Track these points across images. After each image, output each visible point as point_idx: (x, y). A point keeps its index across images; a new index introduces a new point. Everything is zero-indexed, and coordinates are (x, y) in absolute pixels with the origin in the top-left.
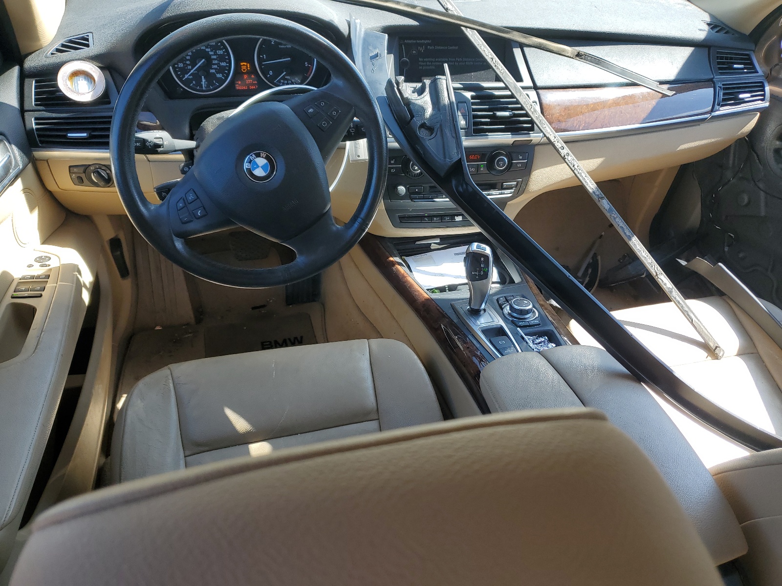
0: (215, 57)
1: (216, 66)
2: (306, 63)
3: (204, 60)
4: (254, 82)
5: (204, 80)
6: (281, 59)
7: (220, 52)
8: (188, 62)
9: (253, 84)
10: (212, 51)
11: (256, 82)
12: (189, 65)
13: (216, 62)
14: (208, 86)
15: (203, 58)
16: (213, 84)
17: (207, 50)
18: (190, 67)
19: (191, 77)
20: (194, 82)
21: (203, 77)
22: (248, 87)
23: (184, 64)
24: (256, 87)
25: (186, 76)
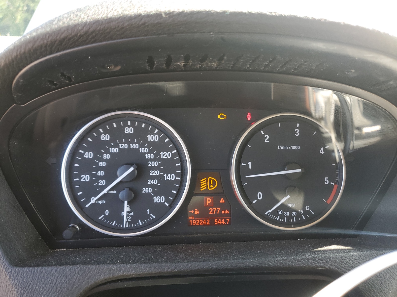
0: (155, 164)
1: (154, 182)
2: (326, 179)
3: (132, 169)
4: (223, 212)
5: (126, 209)
6: (284, 170)
7: (166, 155)
8: (101, 173)
9: (220, 216)
10: (150, 152)
11: (227, 212)
12: (101, 178)
13: (157, 173)
14: (133, 220)
15: (131, 165)
16: (145, 217)
17: (142, 150)
18: (102, 182)
19: (103, 202)
20: (107, 212)
21: (126, 202)
22: (212, 222)
23: (92, 176)
24: (226, 221)
25: (93, 200)
